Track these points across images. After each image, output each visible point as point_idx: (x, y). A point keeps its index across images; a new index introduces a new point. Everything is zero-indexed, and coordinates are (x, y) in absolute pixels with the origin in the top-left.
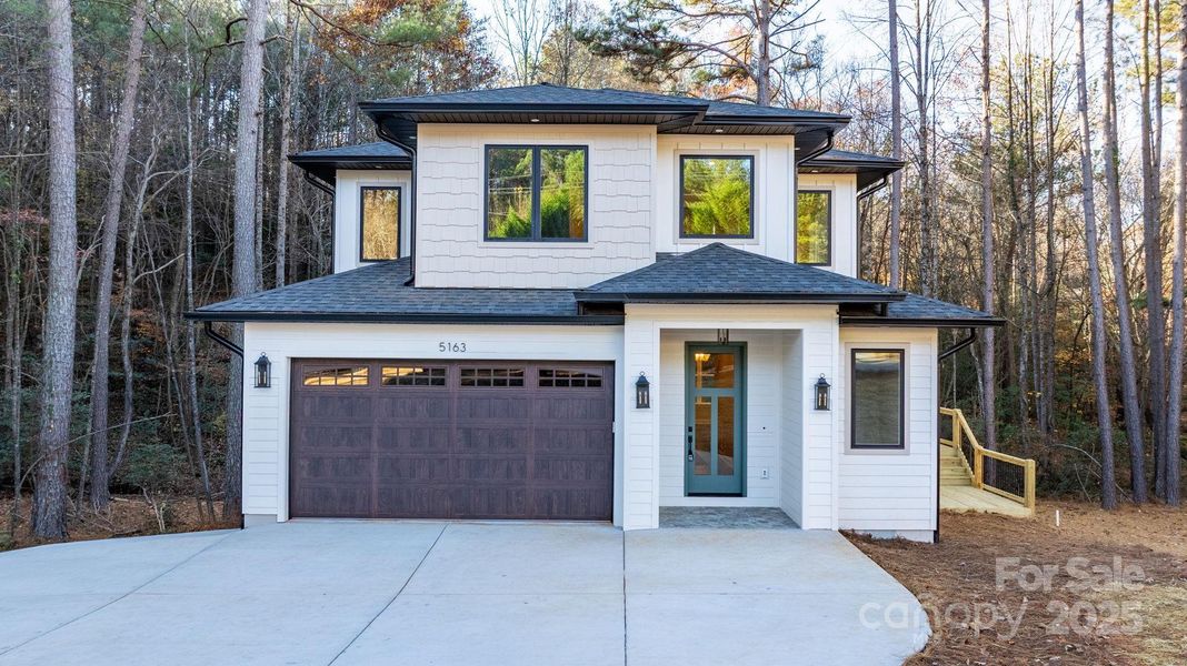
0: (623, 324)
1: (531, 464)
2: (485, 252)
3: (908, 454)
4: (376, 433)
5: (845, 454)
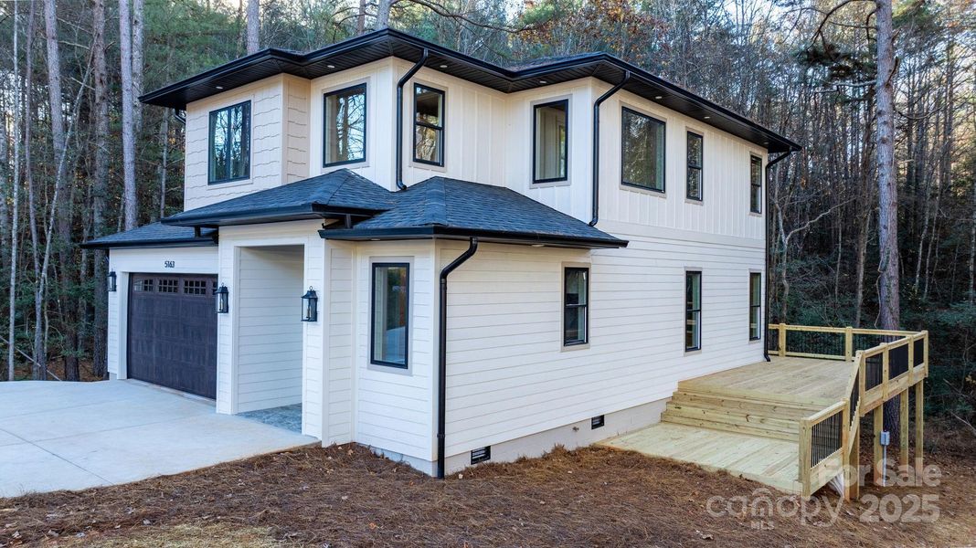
3: (411, 375)
5: (367, 369)
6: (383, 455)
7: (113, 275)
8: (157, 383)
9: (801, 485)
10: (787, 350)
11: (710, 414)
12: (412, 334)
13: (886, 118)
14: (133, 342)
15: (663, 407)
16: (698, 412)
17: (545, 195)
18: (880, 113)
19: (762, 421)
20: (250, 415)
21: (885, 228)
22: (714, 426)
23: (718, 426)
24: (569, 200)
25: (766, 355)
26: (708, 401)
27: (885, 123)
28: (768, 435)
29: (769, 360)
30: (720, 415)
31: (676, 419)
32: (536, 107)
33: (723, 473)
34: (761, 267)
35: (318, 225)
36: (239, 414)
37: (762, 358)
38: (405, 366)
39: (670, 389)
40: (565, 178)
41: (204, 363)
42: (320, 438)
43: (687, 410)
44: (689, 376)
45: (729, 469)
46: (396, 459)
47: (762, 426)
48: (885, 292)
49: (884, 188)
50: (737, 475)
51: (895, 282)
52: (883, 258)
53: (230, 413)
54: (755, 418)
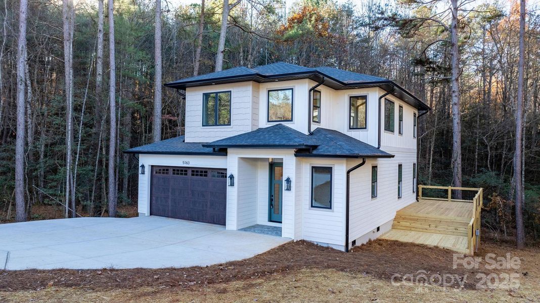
0: (227, 155)
1: (209, 204)
2: (202, 130)
3: (333, 212)
4: (170, 190)
5: (309, 209)
6: (317, 244)
7: (143, 166)
8: (172, 217)
9: (469, 250)
10: (422, 196)
11: (413, 225)
12: (334, 196)
13: (456, 94)
14: (154, 198)
15: (392, 223)
16: (408, 224)
17: (356, 135)
18: (454, 92)
19: (436, 227)
20: (245, 229)
21: (456, 142)
22: (416, 230)
23: (418, 230)
24: (368, 137)
25: (417, 199)
26: (411, 219)
27: (456, 96)
28: (440, 232)
29: (418, 201)
30: (417, 225)
31: (399, 227)
32: (350, 97)
33: (437, 247)
34: (415, 161)
35: (293, 151)
36: (239, 230)
37: (415, 200)
38: (331, 208)
39: (393, 215)
40: (366, 128)
41: (206, 207)
42: (293, 238)
43: (403, 223)
44: (399, 209)
45: (438, 245)
46: (325, 246)
47: (436, 229)
48: (456, 170)
49: (456, 125)
50: (442, 248)
51: (460, 165)
52: (455, 155)
53: (235, 229)
54: (433, 226)
